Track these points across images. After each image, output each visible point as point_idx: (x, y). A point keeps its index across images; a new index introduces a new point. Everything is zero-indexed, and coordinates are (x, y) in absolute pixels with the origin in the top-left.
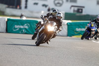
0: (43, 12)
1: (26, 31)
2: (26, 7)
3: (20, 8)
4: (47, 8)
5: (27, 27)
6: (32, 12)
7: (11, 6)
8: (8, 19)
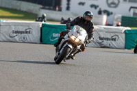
2: (68, 8)
3: (60, 10)
7: (47, 7)
8: (43, 24)
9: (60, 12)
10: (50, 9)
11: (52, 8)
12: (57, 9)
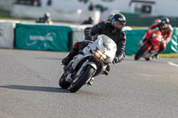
0: (79, 11)
1: (49, 47)
3: (39, 5)
4: (88, 4)
5: (51, 39)
6: (60, 11)
8: (17, 24)
9: (38, 9)
10: (26, 4)
11: (28, 2)
12: (36, 3)
